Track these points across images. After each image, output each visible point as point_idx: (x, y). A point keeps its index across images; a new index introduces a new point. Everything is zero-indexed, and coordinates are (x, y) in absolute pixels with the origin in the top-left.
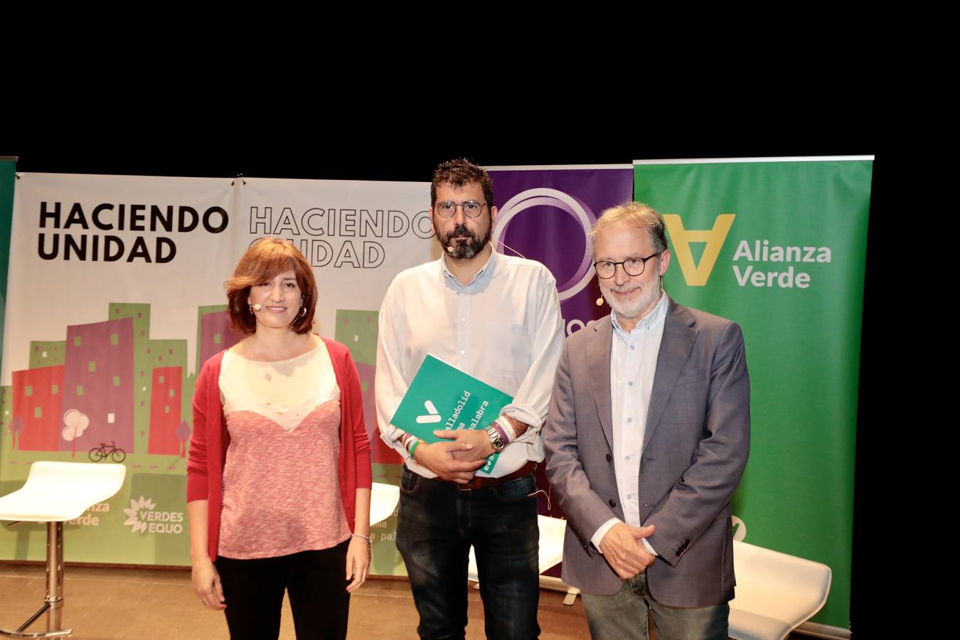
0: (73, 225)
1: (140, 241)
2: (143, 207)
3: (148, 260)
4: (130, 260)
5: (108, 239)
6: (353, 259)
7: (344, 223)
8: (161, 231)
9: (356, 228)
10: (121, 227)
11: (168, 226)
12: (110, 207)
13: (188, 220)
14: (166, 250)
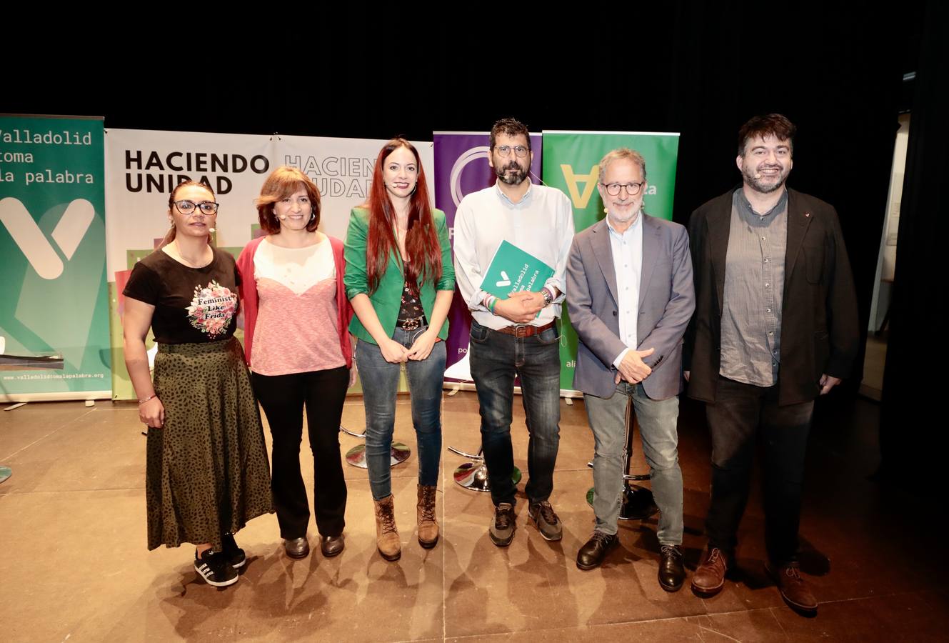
0: (152, 167)
2: (205, 155)
5: (180, 177)
6: (359, 191)
7: (352, 167)
8: (219, 172)
9: (361, 171)
10: (189, 169)
11: (225, 169)
12: (180, 154)
13: (240, 164)
14: (224, 185)
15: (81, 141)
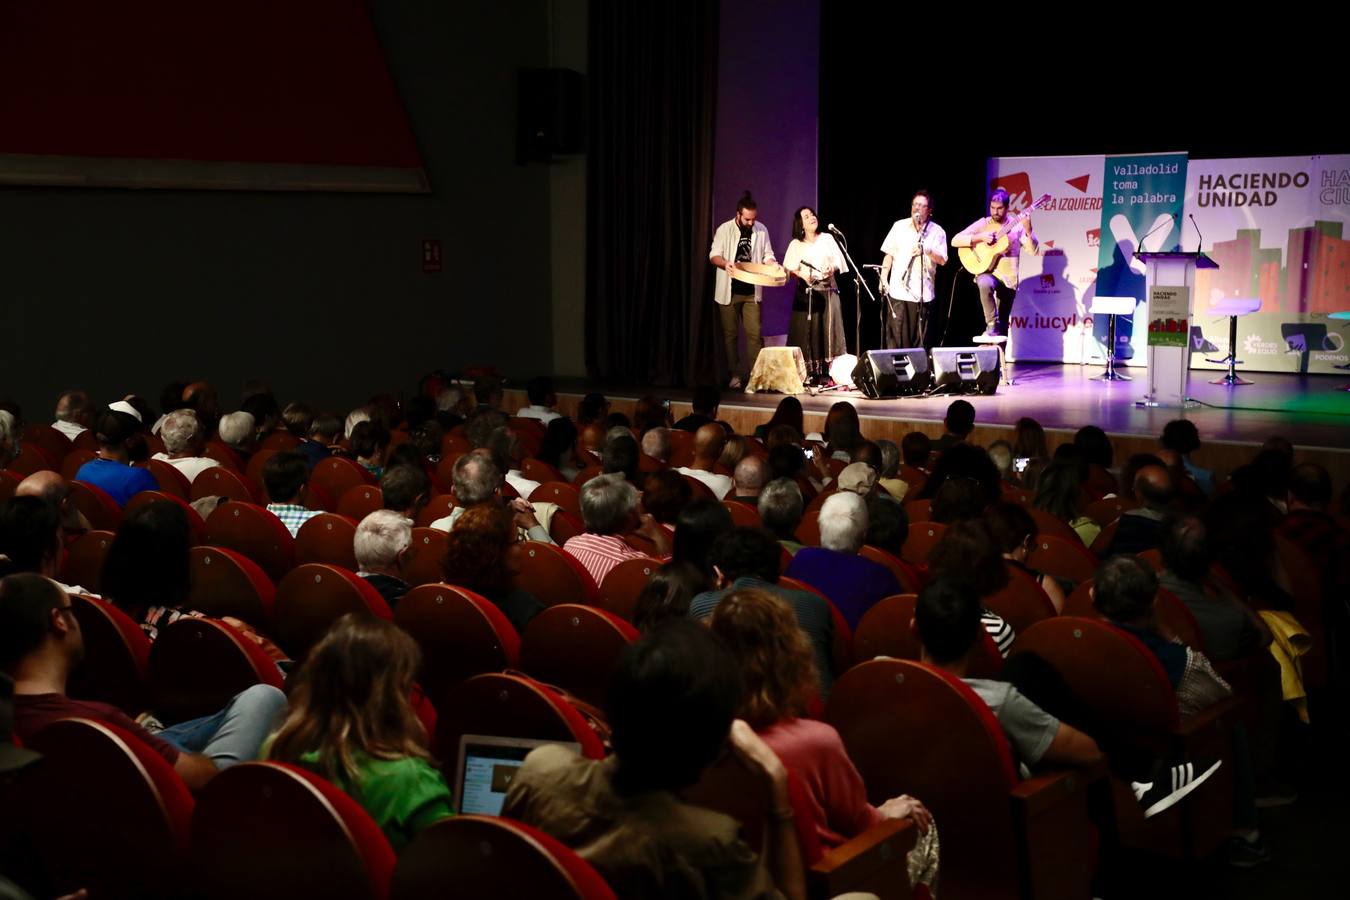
0: (1218, 188)
1: (1256, 194)
2: (1258, 175)
3: (1261, 204)
4: (1250, 205)
5: (1237, 194)
8: (1268, 188)
10: (1245, 187)
11: (1273, 185)
12: (1240, 176)
13: (1285, 180)
14: (1271, 198)
15: (1170, 170)
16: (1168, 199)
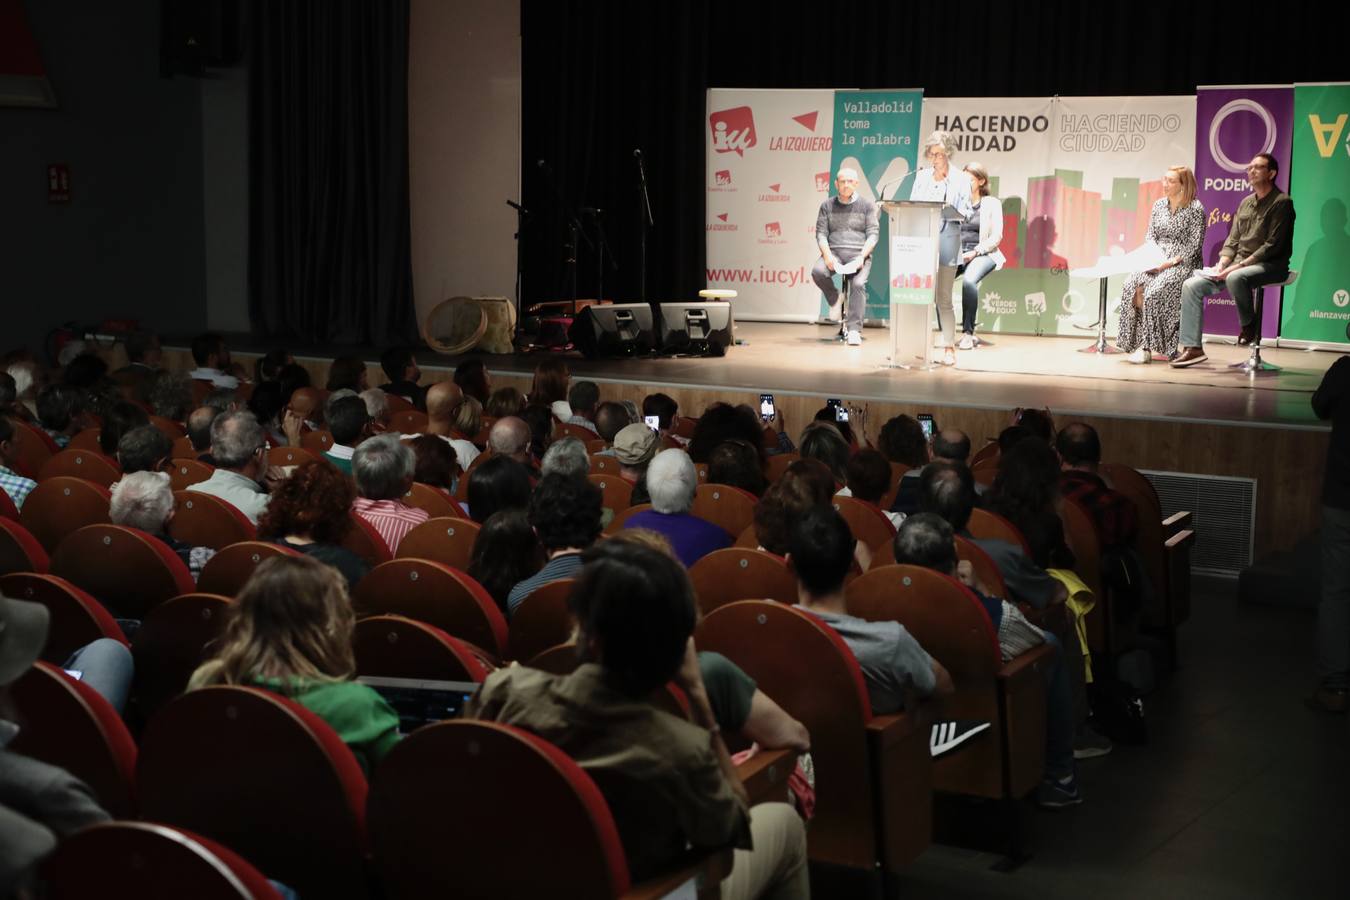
0: (955, 130)
1: (994, 138)
2: (996, 117)
3: (999, 150)
4: (988, 150)
5: (975, 138)
6: (1124, 146)
7: (1120, 123)
8: (1007, 131)
9: (1128, 127)
10: (983, 130)
11: (1011, 129)
12: (977, 118)
13: (1024, 124)
14: (1010, 143)
15: (904, 108)
16: (902, 141)
